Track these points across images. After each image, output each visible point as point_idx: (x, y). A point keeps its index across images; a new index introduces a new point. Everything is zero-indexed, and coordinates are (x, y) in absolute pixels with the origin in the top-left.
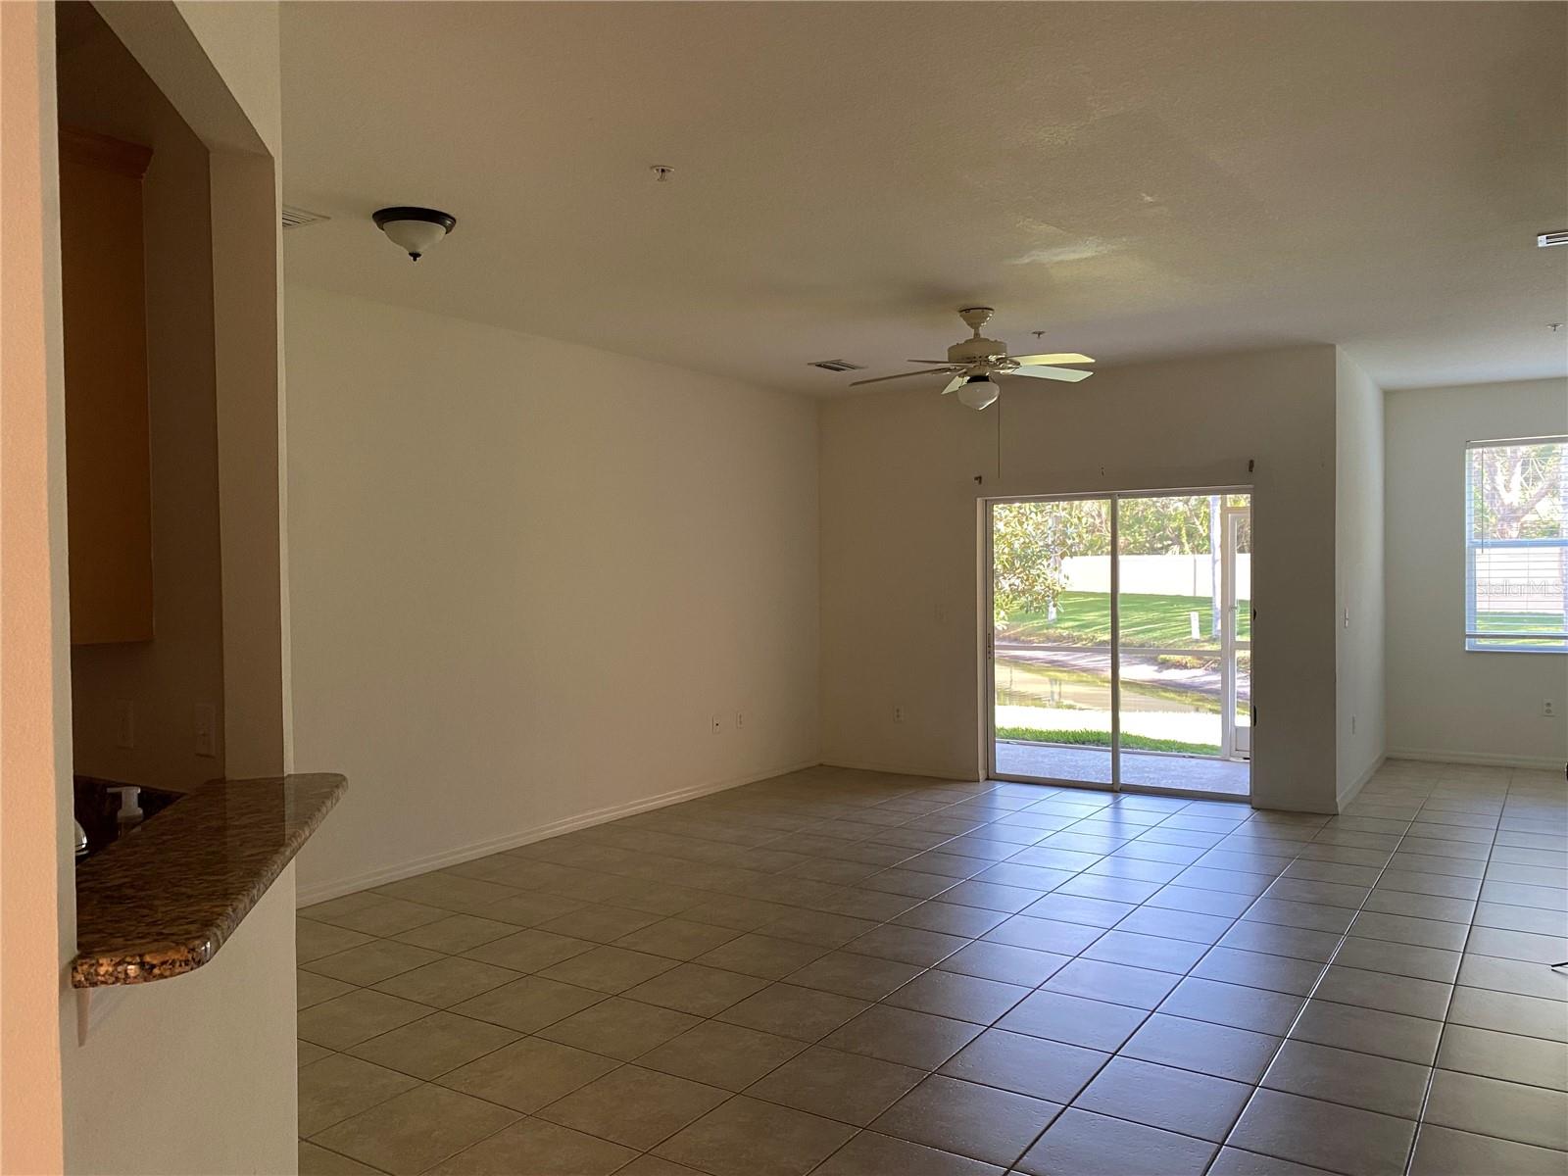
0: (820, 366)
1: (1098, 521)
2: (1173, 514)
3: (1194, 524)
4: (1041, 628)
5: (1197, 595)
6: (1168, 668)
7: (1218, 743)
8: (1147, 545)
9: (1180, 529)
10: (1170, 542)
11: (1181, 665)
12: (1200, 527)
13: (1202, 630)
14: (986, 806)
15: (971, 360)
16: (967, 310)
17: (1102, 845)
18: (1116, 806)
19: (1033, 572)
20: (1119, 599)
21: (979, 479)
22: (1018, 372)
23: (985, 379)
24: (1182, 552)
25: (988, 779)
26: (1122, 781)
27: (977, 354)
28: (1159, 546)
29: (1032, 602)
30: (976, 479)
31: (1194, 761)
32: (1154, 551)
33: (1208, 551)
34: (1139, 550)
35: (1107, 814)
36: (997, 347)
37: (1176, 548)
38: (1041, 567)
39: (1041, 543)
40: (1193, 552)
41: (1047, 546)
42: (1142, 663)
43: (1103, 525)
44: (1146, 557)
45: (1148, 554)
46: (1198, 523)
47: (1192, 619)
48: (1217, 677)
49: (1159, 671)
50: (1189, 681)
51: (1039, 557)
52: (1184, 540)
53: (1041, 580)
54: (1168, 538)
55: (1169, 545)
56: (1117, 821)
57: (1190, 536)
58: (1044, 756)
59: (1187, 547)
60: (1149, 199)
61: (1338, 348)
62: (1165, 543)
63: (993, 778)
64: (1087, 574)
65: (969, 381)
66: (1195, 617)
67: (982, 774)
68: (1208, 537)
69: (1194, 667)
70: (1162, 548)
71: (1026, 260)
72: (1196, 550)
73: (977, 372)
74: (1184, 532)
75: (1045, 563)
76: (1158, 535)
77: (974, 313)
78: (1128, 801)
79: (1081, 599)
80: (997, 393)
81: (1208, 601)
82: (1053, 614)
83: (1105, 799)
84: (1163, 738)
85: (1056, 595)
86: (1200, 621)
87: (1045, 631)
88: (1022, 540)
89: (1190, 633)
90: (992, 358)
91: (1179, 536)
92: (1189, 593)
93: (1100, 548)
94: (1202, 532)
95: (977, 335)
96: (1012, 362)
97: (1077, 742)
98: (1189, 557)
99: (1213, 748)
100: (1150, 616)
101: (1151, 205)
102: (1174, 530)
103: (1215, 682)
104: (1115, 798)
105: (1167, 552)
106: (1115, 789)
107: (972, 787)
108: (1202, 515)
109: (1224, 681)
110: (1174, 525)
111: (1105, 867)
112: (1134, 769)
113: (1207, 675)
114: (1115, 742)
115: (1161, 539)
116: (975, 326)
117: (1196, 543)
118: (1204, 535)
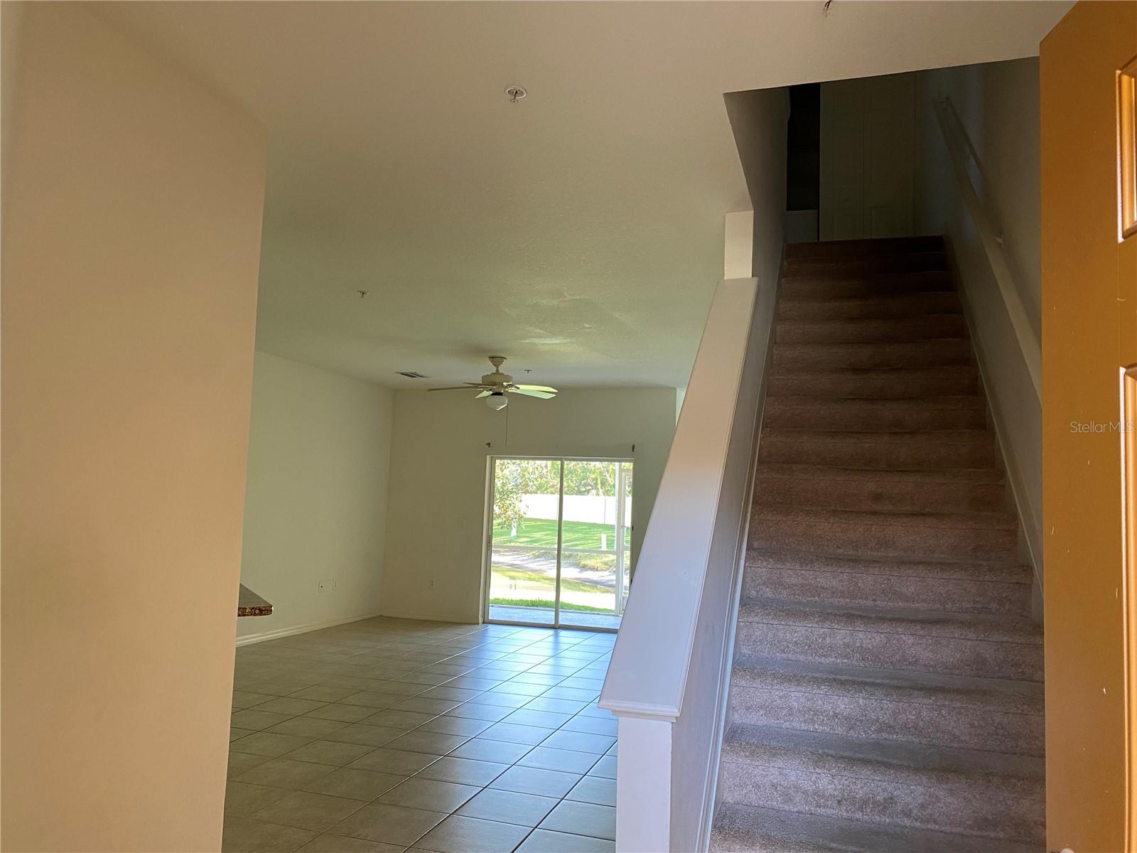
0: (403, 374)
1: (545, 471)
2: (593, 469)
3: (605, 476)
4: (505, 542)
5: (606, 523)
6: (586, 570)
7: (613, 608)
8: (576, 488)
9: (597, 479)
10: (590, 488)
11: (594, 569)
12: (609, 479)
13: (608, 545)
14: (484, 635)
15: (495, 384)
16: (493, 358)
17: (549, 652)
18: (556, 636)
19: (508, 502)
20: (563, 524)
21: (489, 444)
22: (518, 391)
23: (500, 394)
24: (598, 494)
25: (484, 623)
26: (560, 623)
27: (498, 381)
28: (584, 490)
29: (505, 521)
30: (487, 444)
31: (599, 616)
32: (580, 493)
33: (614, 494)
34: (571, 492)
35: (551, 639)
36: (508, 378)
37: (594, 492)
38: (512, 499)
39: (512, 484)
40: (604, 494)
41: (517, 485)
42: (570, 566)
43: (548, 474)
44: (575, 496)
45: (576, 494)
46: (608, 476)
47: (602, 539)
48: (614, 577)
49: (581, 572)
50: (599, 579)
51: (512, 493)
52: (599, 486)
53: (512, 507)
54: (589, 485)
55: (590, 490)
56: (557, 642)
57: (603, 484)
58: (515, 613)
59: (601, 491)
60: (587, 326)
61: (678, 390)
62: (588, 488)
63: (487, 622)
64: (540, 506)
65: (492, 394)
66: (604, 537)
67: (481, 620)
68: (614, 486)
69: (602, 570)
70: (585, 491)
71: (528, 341)
72: (607, 493)
73: (497, 390)
74: (599, 482)
75: (515, 497)
76: (583, 482)
77: (496, 359)
78: (563, 633)
79: (533, 523)
80: (507, 402)
81: (612, 527)
82: (514, 532)
83: (551, 632)
84: (582, 605)
85: (521, 518)
86: (607, 540)
87: (508, 544)
88: (502, 481)
89: (601, 547)
90: (505, 384)
91: (596, 484)
92: (601, 522)
93: (546, 489)
94: (610, 482)
95: (497, 371)
96: (516, 387)
97: (533, 606)
98: (602, 498)
99: (610, 611)
100: (576, 536)
101: (588, 328)
102: (593, 479)
103: (612, 580)
104: (556, 632)
105: (588, 493)
106: (556, 627)
107: (476, 627)
108: (611, 471)
109: (617, 580)
110: (593, 476)
111: (550, 661)
112: (564, 619)
113: (609, 575)
114: (557, 606)
115: (585, 485)
116: (497, 366)
117: (606, 489)
118: (612, 484)
